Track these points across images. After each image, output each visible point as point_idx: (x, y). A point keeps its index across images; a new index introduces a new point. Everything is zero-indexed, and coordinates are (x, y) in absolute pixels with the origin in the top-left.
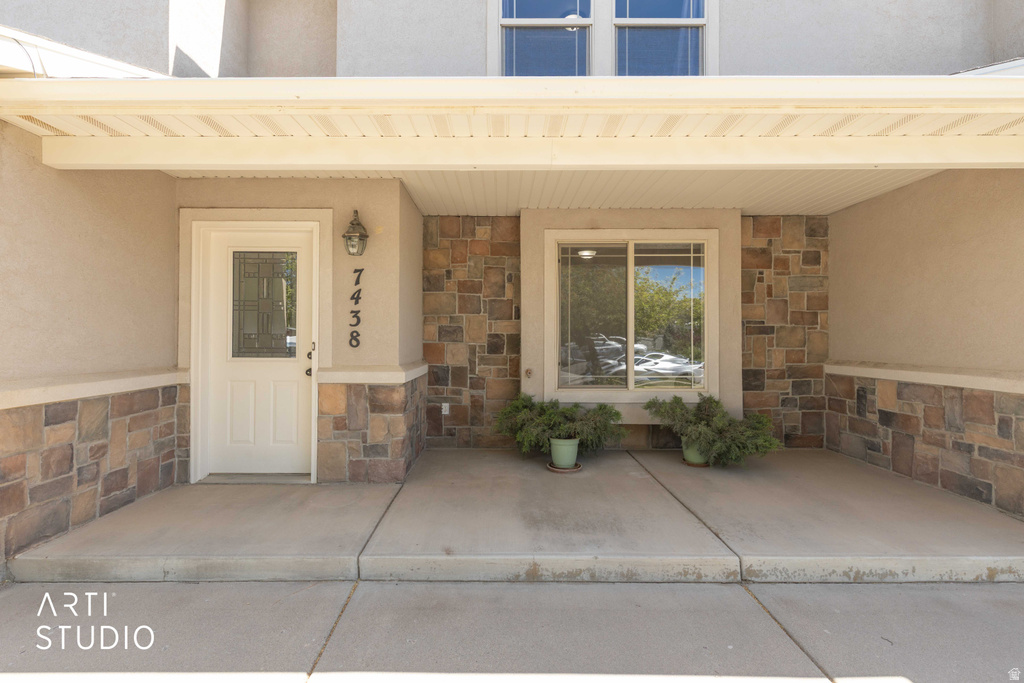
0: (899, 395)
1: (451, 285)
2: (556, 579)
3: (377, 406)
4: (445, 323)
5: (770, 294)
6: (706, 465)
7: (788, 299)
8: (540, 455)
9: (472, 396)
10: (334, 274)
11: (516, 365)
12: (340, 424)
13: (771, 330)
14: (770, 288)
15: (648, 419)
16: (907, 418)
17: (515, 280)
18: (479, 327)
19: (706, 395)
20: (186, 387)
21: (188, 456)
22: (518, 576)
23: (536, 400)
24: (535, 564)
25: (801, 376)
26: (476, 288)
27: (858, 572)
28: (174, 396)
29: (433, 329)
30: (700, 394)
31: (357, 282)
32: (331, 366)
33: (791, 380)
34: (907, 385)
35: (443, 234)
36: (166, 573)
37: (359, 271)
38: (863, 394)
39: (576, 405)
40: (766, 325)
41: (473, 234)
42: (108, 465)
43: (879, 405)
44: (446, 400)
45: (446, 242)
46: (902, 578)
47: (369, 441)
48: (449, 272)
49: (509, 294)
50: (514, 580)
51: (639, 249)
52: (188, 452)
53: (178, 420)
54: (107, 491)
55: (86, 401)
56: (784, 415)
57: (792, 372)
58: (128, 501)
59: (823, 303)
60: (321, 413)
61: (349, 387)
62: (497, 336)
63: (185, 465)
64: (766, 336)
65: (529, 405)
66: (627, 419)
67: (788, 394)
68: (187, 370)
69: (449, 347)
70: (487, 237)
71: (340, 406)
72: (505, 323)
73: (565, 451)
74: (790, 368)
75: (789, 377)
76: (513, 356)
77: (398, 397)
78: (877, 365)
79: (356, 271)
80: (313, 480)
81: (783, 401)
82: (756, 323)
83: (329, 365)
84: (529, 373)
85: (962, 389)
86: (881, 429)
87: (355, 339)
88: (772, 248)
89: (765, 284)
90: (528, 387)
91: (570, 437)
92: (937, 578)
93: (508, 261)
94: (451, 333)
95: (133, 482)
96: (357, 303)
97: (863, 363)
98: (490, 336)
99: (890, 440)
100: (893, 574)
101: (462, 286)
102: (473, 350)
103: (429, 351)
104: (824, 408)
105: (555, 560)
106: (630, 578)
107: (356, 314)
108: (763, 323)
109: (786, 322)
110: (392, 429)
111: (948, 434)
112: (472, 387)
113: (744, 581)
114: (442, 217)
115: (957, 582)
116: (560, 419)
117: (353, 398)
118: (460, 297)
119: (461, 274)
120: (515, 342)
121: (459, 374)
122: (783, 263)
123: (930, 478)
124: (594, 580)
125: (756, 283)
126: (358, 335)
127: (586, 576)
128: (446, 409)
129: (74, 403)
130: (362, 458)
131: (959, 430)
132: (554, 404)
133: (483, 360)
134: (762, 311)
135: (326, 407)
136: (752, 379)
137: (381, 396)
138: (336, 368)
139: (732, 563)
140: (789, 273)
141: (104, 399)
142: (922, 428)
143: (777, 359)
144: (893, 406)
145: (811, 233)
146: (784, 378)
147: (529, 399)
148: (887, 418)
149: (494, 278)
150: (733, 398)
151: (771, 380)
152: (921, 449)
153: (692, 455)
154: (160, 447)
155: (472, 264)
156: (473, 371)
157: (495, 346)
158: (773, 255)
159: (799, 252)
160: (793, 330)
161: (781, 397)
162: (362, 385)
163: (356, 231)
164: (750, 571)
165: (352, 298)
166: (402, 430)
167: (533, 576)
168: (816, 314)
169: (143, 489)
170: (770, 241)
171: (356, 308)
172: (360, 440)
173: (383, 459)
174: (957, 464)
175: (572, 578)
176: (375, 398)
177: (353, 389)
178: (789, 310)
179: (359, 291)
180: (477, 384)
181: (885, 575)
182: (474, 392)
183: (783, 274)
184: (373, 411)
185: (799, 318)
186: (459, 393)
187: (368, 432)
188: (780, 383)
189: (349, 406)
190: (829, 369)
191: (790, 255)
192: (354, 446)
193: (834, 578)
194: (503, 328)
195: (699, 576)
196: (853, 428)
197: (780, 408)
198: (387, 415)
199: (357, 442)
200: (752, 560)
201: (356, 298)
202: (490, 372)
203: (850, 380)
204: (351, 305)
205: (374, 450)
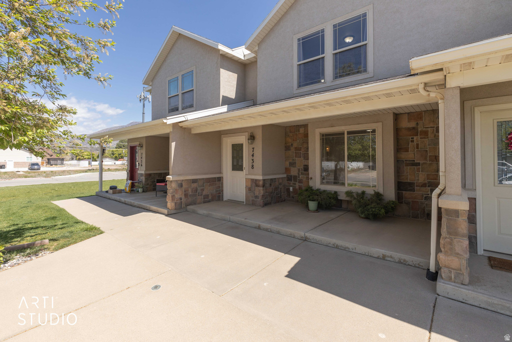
1: (292, 149)
2: (263, 229)
3: (257, 186)
4: (291, 161)
5: (418, 148)
7: (428, 150)
9: (299, 186)
10: (248, 149)
11: (308, 176)
12: (250, 189)
13: (418, 164)
14: (417, 145)
18: (300, 163)
20: (223, 177)
21: (223, 194)
22: (256, 227)
24: (259, 225)
26: (300, 149)
27: (337, 245)
28: (220, 179)
29: (288, 163)
30: (374, 191)
31: (253, 151)
35: (291, 132)
37: (253, 148)
40: (416, 162)
41: (299, 131)
42: (205, 193)
44: (291, 186)
45: (291, 135)
46: (351, 250)
48: (292, 144)
51: (349, 133)
54: (204, 198)
55: (199, 179)
56: (426, 204)
57: (430, 184)
58: (209, 202)
62: (306, 165)
63: (222, 196)
64: (416, 167)
66: (342, 197)
67: (428, 194)
68: (223, 173)
69: (292, 169)
70: (303, 132)
72: (305, 161)
73: (313, 204)
74: (429, 182)
75: (429, 187)
76: (307, 172)
77: (261, 183)
80: (245, 203)
81: (425, 197)
82: (410, 161)
83: (247, 173)
84: (311, 178)
87: (253, 166)
88: (419, 126)
89: (415, 143)
90: (311, 183)
91: (316, 201)
92: (364, 253)
94: (293, 164)
95: (210, 198)
98: (304, 165)
100: (349, 248)
101: (295, 149)
102: (299, 170)
103: (287, 170)
106: (278, 233)
107: (253, 160)
108: (414, 161)
109: (427, 160)
110: (260, 192)
112: (299, 182)
113: (305, 240)
114: (290, 126)
115: (370, 256)
117: (252, 183)
118: (295, 152)
119: (295, 145)
120: (308, 168)
121: (295, 177)
122: (425, 133)
124: (271, 232)
125: (410, 143)
127: (269, 230)
128: (291, 189)
129: (197, 179)
130: (254, 199)
132: (318, 190)
133: (302, 173)
134: (413, 155)
135: (247, 185)
136: (408, 186)
137: (257, 183)
138: (250, 174)
139: (302, 234)
140: (428, 138)
141: (203, 179)
143: (422, 178)
146: (426, 187)
147: (312, 187)
150: (390, 194)
151: (418, 188)
154: (217, 191)
155: (298, 141)
156: (299, 177)
157: (305, 169)
158: (419, 130)
159: (434, 127)
160: (431, 164)
161: (424, 196)
162: (254, 179)
163: (252, 138)
164: (307, 238)
167: (259, 228)
169: (212, 200)
170: (417, 123)
172: (254, 194)
173: (258, 200)
175: (266, 230)
177: (252, 180)
178: (429, 155)
180: (300, 181)
181: (346, 248)
182: (300, 184)
183: (425, 138)
185: (434, 159)
186: (295, 184)
188: (423, 189)
189: (251, 185)
191: (429, 129)
192: (252, 196)
193: (330, 245)
194: (308, 163)
195: (294, 236)
197: (423, 200)
198: (259, 188)
200: (308, 235)
201: (253, 155)
202: (304, 178)
204: (252, 158)
205: (256, 197)
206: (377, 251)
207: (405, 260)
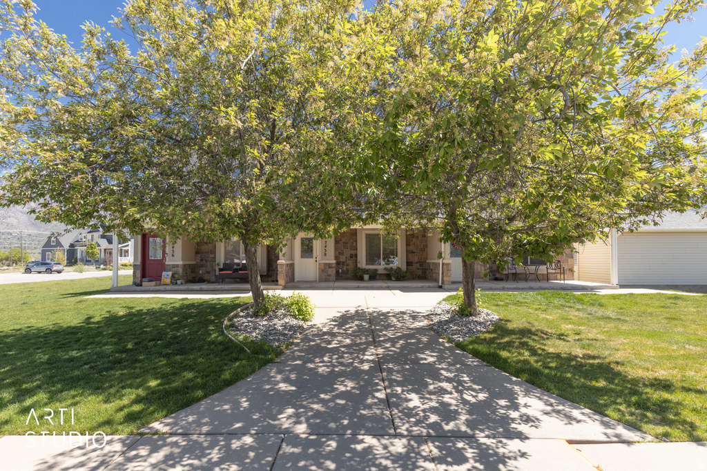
1: (341, 243)
4: (340, 251)
5: (414, 244)
6: (396, 280)
7: (418, 245)
8: (361, 279)
10: (321, 242)
11: (356, 260)
12: (323, 271)
13: (414, 252)
15: (386, 272)
17: (356, 241)
18: (348, 252)
19: (398, 267)
20: (294, 263)
21: (294, 277)
23: (361, 268)
25: (421, 263)
29: (337, 252)
32: (321, 260)
33: (419, 264)
39: (369, 269)
40: (412, 251)
44: (340, 269)
48: (341, 240)
49: (355, 244)
53: (292, 270)
57: (419, 262)
59: (426, 246)
60: (319, 269)
61: (325, 264)
63: (294, 279)
64: (412, 254)
65: (359, 268)
66: (380, 272)
68: (294, 259)
69: (341, 257)
71: (323, 267)
73: (366, 277)
76: (356, 258)
77: (334, 265)
81: (417, 268)
82: (409, 251)
84: (359, 262)
87: (325, 254)
90: (359, 265)
91: (367, 274)
93: (354, 237)
94: (341, 253)
98: (351, 254)
99: (432, 274)
101: (344, 243)
102: (346, 257)
103: (337, 258)
104: (426, 270)
107: (326, 250)
109: (418, 250)
110: (332, 272)
116: (366, 271)
118: (343, 245)
119: (343, 240)
120: (356, 255)
121: (343, 263)
122: (417, 237)
123: (434, 280)
125: (411, 242)
128: (340, 271)
132: (365, 269)
133: (349, 260)
134: (412, 248)
135: (320, 267)
136: (409, 264)
137: (331, 265)
140: (419, 239)
143: (416, 259)
144: (432, 267)
148: (431, 270)
149: (351, 241)
150: (404, 268)
151: (414, 264)
153: (393, 279)
154: (291, 274)
155: (346, 238)
156: (347, 262)
157: (351, 257)
158: (414, 236)
159: (421, 235)
160: (419, 252)
162: (327, 263)
166: (334, 272)
168: (425, 249)
173: (331, 277)
176: (329, 266)
178: (419, 248)
179: (326, 245)
180: (347, 265)
182: (347, 267)
183: (417, 240)
184: (329, 268)
185: (421, 250)
186: (343, 267)
187: (328, 272)
188: (417, 264)
189: (325, 267)
190: (428, 261)
191: (419, 235)
194: (353, 252)
198: (332, 269)
199: (326, 274)
201: (325, 247)
202: (350, 262)
205: (329, 275)
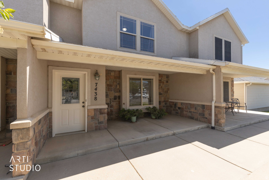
0: (181, 105)
2: (151, 139)
5: (161, 88)
8: (129, 120)
9: (110, 109)
10: (91, 84)
11: (121, 102)
12: (92, 118)
13: (162, 94)
15: (146, 111)
16: (183, 108)
17: (119, 84)
18: (112, 94)
19: (154, 106)
20: (52, 112)
21: (52, 130)
22: (145, 140)
23: (126, 109)
24: (147, 138)
25: (166, 102)
26: (111, 86)
31: (96, 86)
32: (90, 105)
33: (164, 103)
34: (182, 103)
36: (78, 154)
37: (97, 83)
38: (175, 104)
39: (133, 110)
41: (111, 74)
42: (44, 134)
43: (178, 106)
46: (190, 131)
47: (100, 121)
49: (118, 87)
50: (144, 141)
52: (52, 129)
53: (49, 121)
54: (43, 141)
56: (164, 109)
57: (164, 101)
59: (168, 89)
60: (88, 116)
61: (95, 109)
62: (116, 96)
63: (51, 133)
65: (124, 111)
66: (143, 112)
68: (51, 108)
70: (113, 75)
71: (92, 114)
72: (117, 93)
73: (134, 119)
76: (119, 100)
77: (106, 111)
78: (178, 100)
79: (96, 83)
80: (86, 131)
82: (160, 93)
83: (90, 104)
84: (124, 104)
85: (190, 103)
86: (178, 110)
87: (96, 99)
88: (162, 80)
89: (161, 86)
90: (124, 107)
91: (135, 116)
93: (118, 80)
95: (45, 138)
96: (96, 90)
97: (175, 100)
98: (114, 96)
99: (180, 112)
100: (189, 130)
101: (108, 85)
102: (111, 99)
104: (169, 107)
105: (150, 136)
106: (160, 137)
107: (96, 93)
110: (103, 119)
111: (188, 110)
113: (174, 135)
116: (133, 113)
117: (96, 112)
118: (108, 88)
119: (108, 83)
120: (120, 97)
122: (163, 82)
123: (186, 117)
126: (96, 98)
127: (154, 138)
129: (41, 119)
130: (98, 125)
131: (190, 109)
133: (113, 101)
135: (89, 114)
136: (160, 103)
137: (102, 111)
138: (91, 105)
139: (172, 132)
140: (164, 84)
141: (44, 117)
142: (185, 109)
144: (180, 106)
145: (167, 77)
148: (179, 108)
149: (115, 84)
150: (158, 107)
151: (162, 103)
152: (185, 113)
154: (47, 129)
155: (110, 80)
156: (111, 104)
157: (115, 98)
159: (165, 81)
160: (165, 94)
161: (163, 106)
162: (98, 109)
163: (98, 75)
164: (175, 133)
165: (95, 89)
166: (106, 118)
167: (147, 140)
168: (168, 91)
170: (161, 78)
171: (96, 92)
172: (97, 121)
173: (103, 124)
174: (189, 114)
176: (101, 111)
177: (95, 110)
178: (164, 90)
179: (97, 88)
182: (111, 108)
184: (100, 114)
185: (165, 92)
187: (99, 119)
189: (95, 113)
190: (170, 100)
192: (96, 122)
193: (184, 132)
194: (117, 94)
196: (174, 110)
198: (103, 115)
199: (97, 122)
200: (175, 131)
201: (96, 89)
202: (114, 104)
203: (173, 102)
204: (95, 91)
205: (100, 123)
206: (197, 127)
207: (203, 127)
